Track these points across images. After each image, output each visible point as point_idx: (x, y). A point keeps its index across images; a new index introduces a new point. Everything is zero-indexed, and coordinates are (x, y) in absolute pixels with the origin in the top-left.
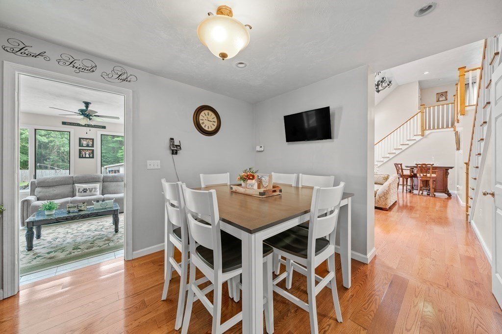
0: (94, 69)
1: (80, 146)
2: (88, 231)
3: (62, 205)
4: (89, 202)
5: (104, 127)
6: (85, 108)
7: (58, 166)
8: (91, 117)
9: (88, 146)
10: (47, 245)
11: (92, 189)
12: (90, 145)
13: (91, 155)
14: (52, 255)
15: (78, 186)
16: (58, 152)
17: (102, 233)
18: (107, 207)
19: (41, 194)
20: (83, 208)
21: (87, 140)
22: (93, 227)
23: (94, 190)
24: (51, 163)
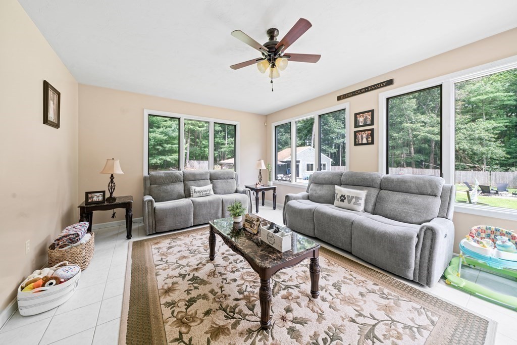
1: (355, 126)
5: (390, 82)
11: (353, 197)
12: (369, 122)
13: (370, 140)
21: (364, 115)
23: (354, 200)
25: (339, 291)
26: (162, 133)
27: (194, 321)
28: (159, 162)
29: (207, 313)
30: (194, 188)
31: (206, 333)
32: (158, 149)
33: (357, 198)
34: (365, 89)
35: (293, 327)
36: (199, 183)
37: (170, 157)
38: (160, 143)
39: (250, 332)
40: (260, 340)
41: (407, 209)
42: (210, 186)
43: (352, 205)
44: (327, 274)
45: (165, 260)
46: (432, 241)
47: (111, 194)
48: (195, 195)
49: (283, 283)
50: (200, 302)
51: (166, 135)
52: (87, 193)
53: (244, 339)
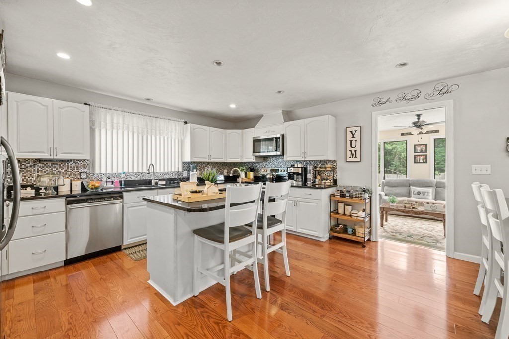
0: (419, 95)
1: (415, 152)
2: (420, 228)
3: (400, 202)
4: (421, 204)
5: (437, 131)
6: (417, 120)
7: (400, 171)
8: (422, 126)
9: (421, 152)
10: (391, 227)
11: (425, 192)
12: (424, 151)
13: (425, 161)
14: (394, 234)
15: (413, 189)
16: (399, 158)
17: (432, 233)
18: (436, 210)
19: (388, 191)
20: (415, 206)
21: (421, 146)
22: (424, 227)
24: (394, 168)
33: (428, 192)
43: (425, 196)
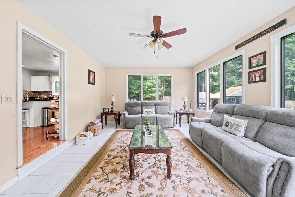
5: (283, 23)
9: (258, 65)
12: (261, 62)
13: (262, 78)
21: (257, 57)
23: (235, 127)
25: (188, 183)
26: (150, 82)
27: (111, 164)
28: (149, 97)
29: (117, 163)
30: (145, 110)
31: (111, 170)
32: (149, 90)
33: (238, 126)
34: (257, 35)
35: (144, 185)
36: (148, 107)
37: (154, 94)
38: (150, 87)
39: (125, 177)
40: (125, 182)
41: (287, 142)
42: (153, 110)
43: (233, 131)
44: (190, 170)
45: (120, 139)
46: (287, 174)
47: (112, 109)
48: (144, 113)
49: (159, 165)
50: (119, 158)
51: (152, 83)
52: (104, 108)
53: (120, 178)
